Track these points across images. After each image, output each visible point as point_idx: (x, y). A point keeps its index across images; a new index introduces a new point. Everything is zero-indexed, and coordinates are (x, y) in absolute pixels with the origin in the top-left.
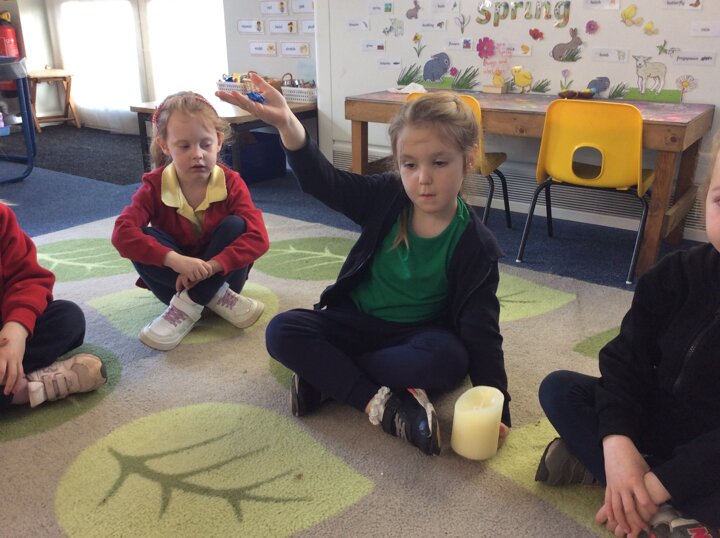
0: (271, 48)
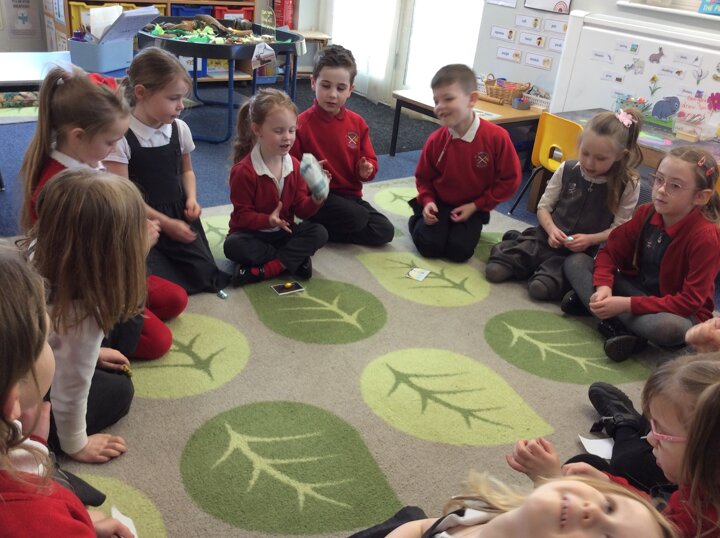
0: (517, 55)
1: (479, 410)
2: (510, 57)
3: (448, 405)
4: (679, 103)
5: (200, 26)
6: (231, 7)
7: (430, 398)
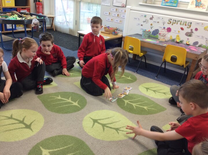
0: (112, 20)
1: (120, 128)
2: (110, 20)
3: (111, 128)
4: (159, 31)
5: (13, 14)
6: (22, 8)
7: (105, 126)
